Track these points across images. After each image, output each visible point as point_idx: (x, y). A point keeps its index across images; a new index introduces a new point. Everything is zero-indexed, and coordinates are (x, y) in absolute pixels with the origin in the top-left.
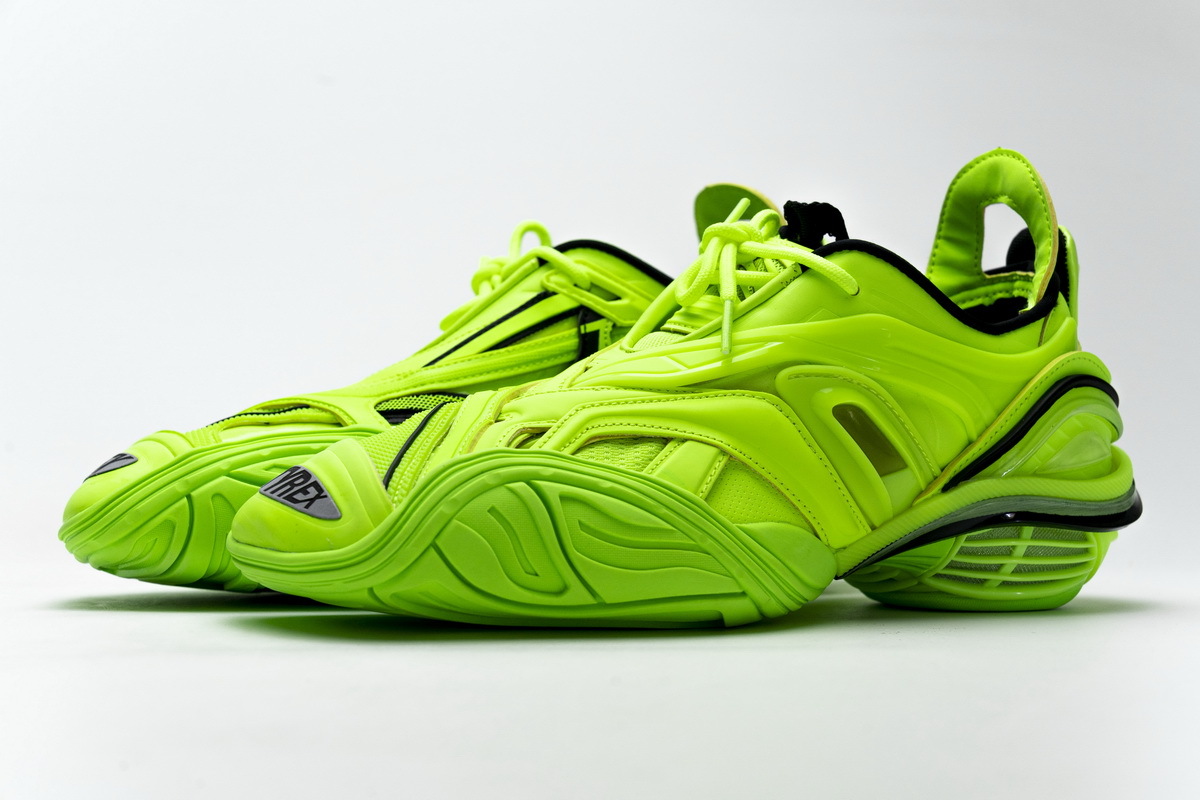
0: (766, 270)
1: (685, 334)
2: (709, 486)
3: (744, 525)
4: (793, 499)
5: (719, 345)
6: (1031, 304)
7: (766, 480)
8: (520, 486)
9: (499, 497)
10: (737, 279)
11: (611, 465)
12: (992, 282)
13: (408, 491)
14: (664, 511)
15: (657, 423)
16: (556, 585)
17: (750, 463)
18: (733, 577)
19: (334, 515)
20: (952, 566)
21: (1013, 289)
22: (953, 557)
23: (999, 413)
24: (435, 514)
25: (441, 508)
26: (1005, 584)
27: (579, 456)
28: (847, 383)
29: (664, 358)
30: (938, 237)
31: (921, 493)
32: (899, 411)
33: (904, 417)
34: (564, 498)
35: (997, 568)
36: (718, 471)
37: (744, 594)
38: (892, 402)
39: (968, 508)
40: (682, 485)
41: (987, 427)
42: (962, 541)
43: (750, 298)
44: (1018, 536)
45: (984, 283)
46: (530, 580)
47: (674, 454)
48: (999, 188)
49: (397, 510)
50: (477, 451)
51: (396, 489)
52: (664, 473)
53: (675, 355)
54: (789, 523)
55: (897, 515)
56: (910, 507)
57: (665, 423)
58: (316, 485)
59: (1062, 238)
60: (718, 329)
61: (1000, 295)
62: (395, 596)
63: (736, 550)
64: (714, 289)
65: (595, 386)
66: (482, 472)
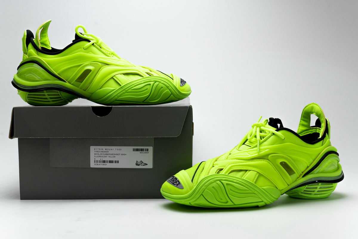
0: (266, 133)
1: (250, 147)
2: (255, 180)
3: (263, 188)
4: (272, 181)
5: (257, 150)
6: (320, 137)
7: (266, 178)
8: (218, 182)
9: (214, 184)
10: (260, 135)
11: (236, 177)
12: (312, 129)
13: (197, 183)
14: (247, 186)
15: (245, 167)
16: (226, 201)
17: (263, 174)
18: (261, 198)
19: (182, 188)
20: (305, 191)
21: (317, 131)
22: (305, 189)
23: (314, 160)
24: (202, 188)
25: (203, 187)
26: (315, 194)
27: (229, 175)
28: (283, 157)
29: (246, 153)
30: (301, 119)
31: (298, 178)
32: (293, 162)
33: (294, 163)
34: (227, 184)
35: (314, 191)
36: (257, 177)
37: (263, 201)
38: (292, 161)
39: (308, 180)
40: (250, 180)
41: (311, 164)
42: (307, 186)
43: (263, 140)
44: (318, 185)
45: (310, 129)
46: (221, 200)
47: (248, 173)
48: (313, 111)
49: (195, 188)
50: (210, 174)
51: (194, 183)
52: (247, 178)
53: (248, 152)
54: (271, 186)
55: (293, 182)
56: (296, 181)
57: (246, 167)
58: (178, 181)
59: (327, 122)
60: (256, 146)
61: (314, 132)
62: (195, 204)
63: (261, 193)
64: (256, 137)
65: (232, 159)
66: (211, 179)
